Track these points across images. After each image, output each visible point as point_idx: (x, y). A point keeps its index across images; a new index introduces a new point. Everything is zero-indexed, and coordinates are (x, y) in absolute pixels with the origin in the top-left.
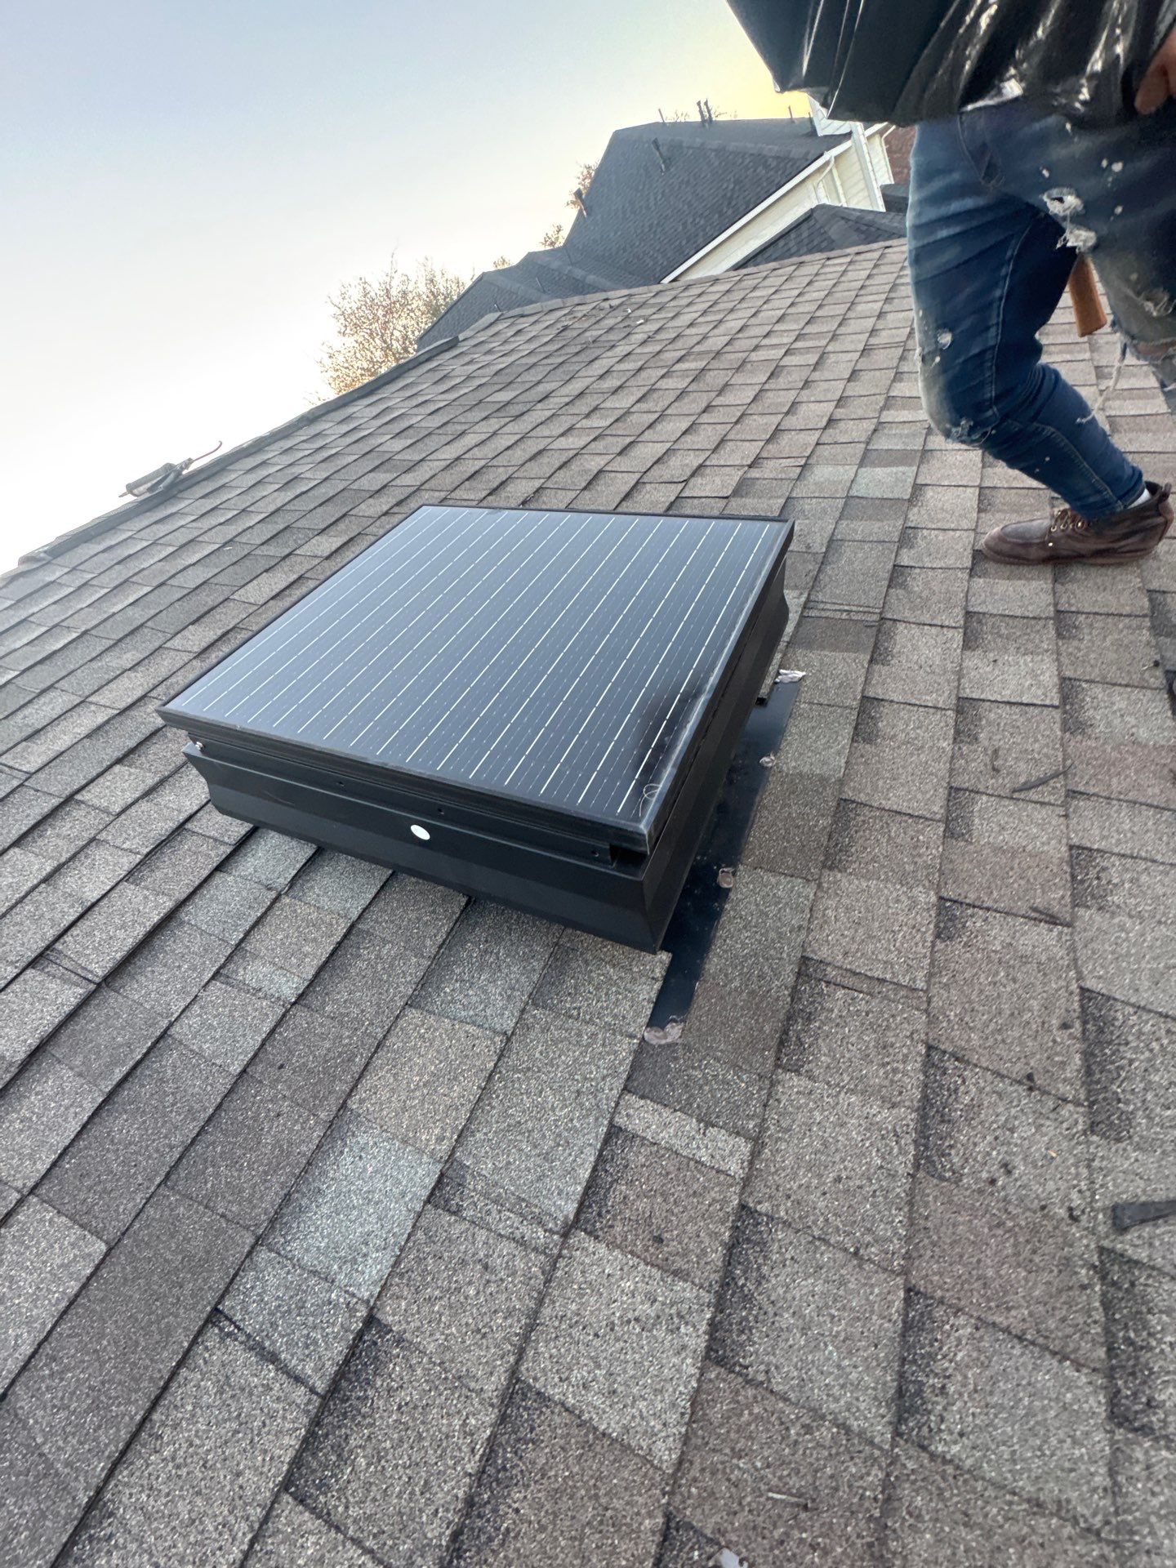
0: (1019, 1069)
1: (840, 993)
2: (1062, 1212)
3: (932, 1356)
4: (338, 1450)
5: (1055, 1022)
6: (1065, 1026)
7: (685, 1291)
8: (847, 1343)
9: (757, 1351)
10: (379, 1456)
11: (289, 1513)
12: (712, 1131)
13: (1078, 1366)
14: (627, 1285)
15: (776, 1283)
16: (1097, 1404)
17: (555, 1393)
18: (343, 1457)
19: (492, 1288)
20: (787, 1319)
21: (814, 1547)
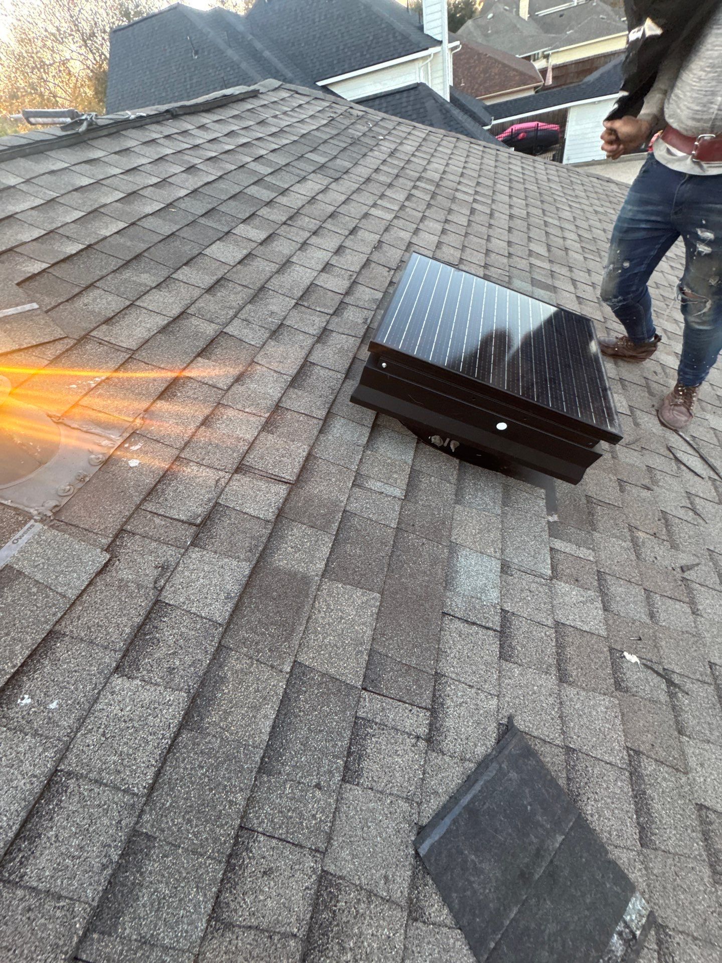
0: (651, 532)
1: (599, 507)
2: (671, 568)
3: (654, 604)
4: (510, 646)
5: (656, 519)
6: (659, 520)
7: (591, 593)
8: (635, 603)
9: (613, 606)
10: (523, 646)
11: (506, 665)
12: (581, 548)
13: (684, 602)
14: (574, 593)
15: (612, 589)
16: (689, 610)
17: (567, 623)
18: (513, 649)
19: (536, 597)
20: (618, 599)
21: (643, 648)
